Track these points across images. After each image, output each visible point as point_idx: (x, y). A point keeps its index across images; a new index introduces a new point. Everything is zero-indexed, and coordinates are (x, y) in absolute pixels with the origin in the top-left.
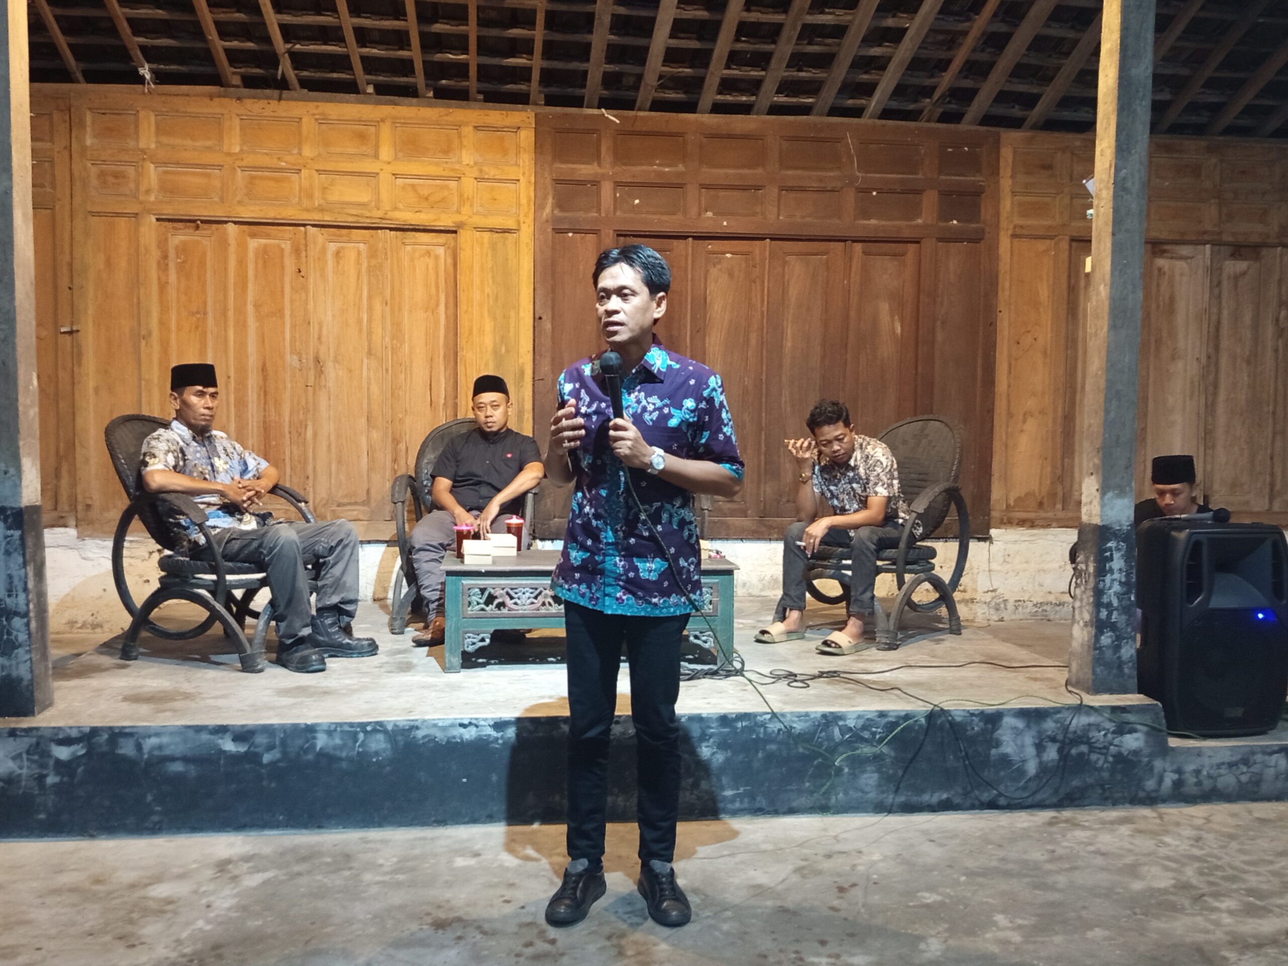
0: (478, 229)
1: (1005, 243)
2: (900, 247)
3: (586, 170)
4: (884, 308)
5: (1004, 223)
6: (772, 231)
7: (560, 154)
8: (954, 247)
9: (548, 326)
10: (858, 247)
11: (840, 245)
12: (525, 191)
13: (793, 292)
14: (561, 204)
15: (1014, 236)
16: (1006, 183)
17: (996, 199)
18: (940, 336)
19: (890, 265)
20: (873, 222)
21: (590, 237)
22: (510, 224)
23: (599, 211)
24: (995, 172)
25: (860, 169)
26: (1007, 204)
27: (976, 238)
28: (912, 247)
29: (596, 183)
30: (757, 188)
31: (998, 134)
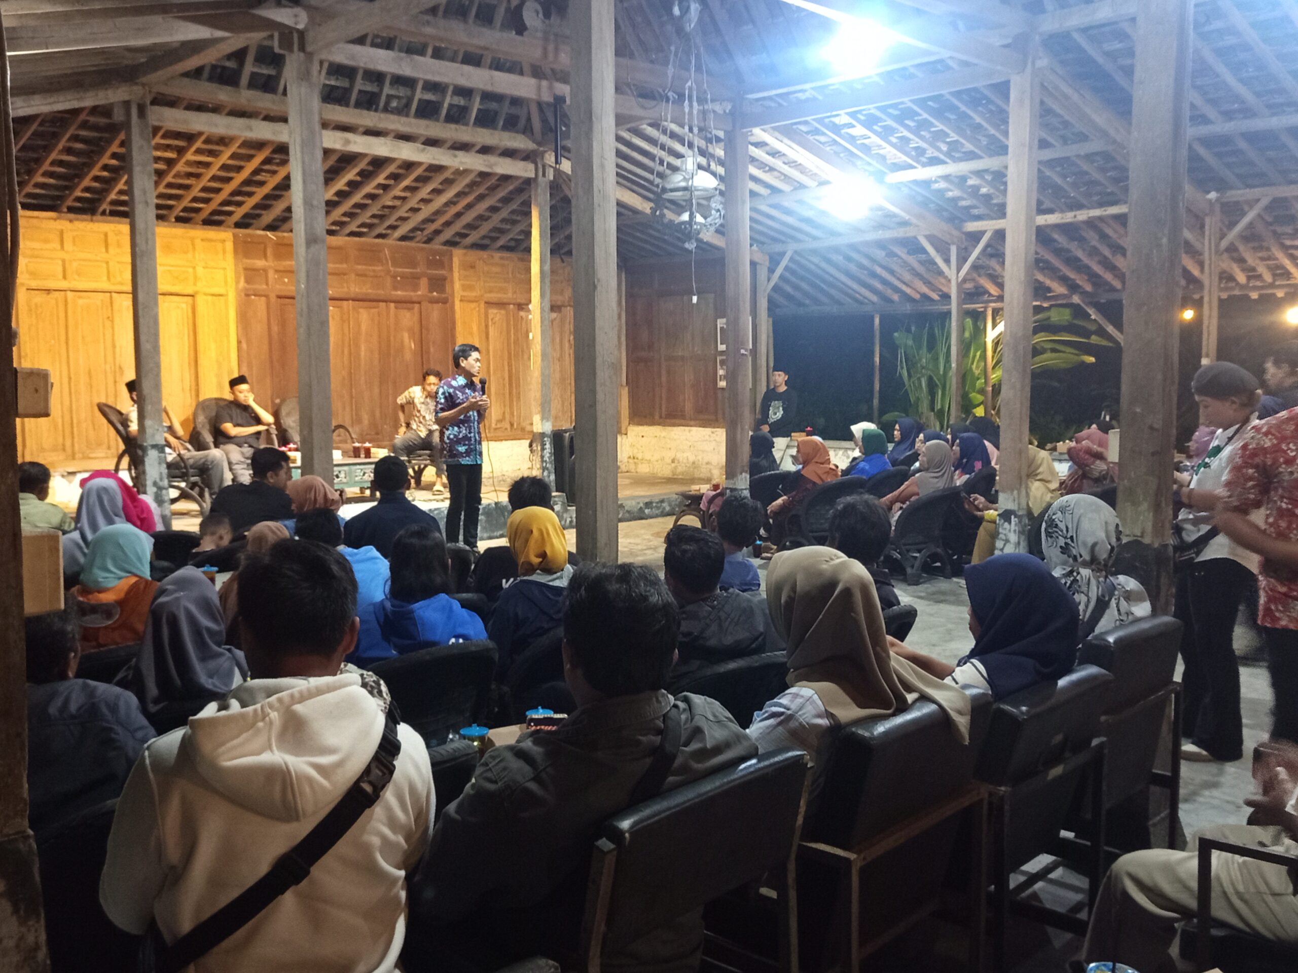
0: (206, 294)
1: (458, 305)
2: (411, 305)
3: (260, 263)
4: (406, 335)
5: (456, 294)
6: (352, 296)
7: (247, 255)
8: (436, 306)
9: (244, 346)
10: (392, 305)
11: (384, 304)
12: (231, 275)
13: (364, 327)
14: (248, 281)
15: (461, 300)
16: (456, 275)
17: (452, 282)
18: (432, 350)
19: (408, 314)
20: (399, 293)
21: (263, 299)
22: (222, 291)
23: (267, 284)
24: (451, 269)
25: (392, 266)
26: (457, 285)
27: (445, 301)
28: (417, 306)
29: (265, 270)
30: (345, 274)
31: (451, 251)
